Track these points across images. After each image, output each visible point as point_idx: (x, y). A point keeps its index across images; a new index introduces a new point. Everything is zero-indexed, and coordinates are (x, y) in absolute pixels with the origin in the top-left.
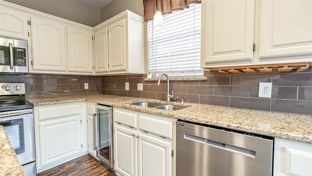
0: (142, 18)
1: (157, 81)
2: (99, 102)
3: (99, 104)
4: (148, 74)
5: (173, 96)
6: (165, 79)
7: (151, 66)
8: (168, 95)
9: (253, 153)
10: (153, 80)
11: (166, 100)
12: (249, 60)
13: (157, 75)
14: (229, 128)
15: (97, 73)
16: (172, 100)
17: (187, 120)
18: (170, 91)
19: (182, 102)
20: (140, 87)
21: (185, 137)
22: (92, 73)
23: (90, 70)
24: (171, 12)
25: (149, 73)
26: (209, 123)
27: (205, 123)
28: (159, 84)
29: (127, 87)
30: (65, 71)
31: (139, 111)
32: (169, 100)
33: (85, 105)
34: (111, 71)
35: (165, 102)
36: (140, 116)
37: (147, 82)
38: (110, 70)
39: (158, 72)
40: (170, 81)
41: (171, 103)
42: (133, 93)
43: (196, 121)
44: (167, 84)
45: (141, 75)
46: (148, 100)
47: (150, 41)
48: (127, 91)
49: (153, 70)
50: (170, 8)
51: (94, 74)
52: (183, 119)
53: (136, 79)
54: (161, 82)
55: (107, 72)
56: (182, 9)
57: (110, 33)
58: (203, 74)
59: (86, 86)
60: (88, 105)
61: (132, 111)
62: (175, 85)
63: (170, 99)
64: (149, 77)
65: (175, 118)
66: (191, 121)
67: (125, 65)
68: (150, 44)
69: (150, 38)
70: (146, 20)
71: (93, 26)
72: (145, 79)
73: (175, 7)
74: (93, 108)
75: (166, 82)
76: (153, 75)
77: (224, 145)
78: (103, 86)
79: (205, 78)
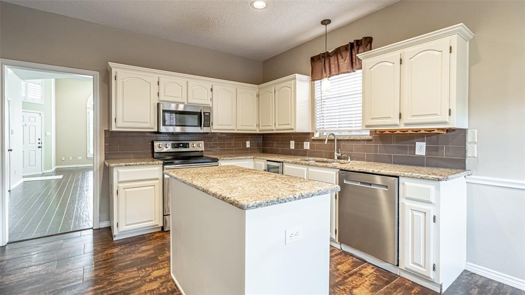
0: (310, 77)
1: (325, 140)
2: (269, 159)
3: (268, 161)
4: (315, 132)
5: (340, 154)
6: (332, 137)
7: (318, 125)
8: (336, 153)
9: (387, 187)
10: (320, 138)
11: (333, 158)
12: (397, 125)
13: (325, 134)
14: (374, 172)
15: (260, 131)
16: (339, 158)
17: (346, 169)
18: (338, 150)
19: (349, 160)
20: (307, 146)
21: (345, 182)
22: (256, 130)
23: (254, 127)
24: (338, 74)
25: (317, 131)
26: (361, 171)
27: (358, 170)
28: (326, 143)
29: (292, 145)
30: (234, 130)
31: (309, 165)
32: (336, 158)
33: (253, 162)
34: (277, 130)
35: (332, 160)
36: (309, 169)
37: (314, 140)
38: (276, 128)
39: (325, 131)
40: (338, 140)
41: (338, 160)
42: (299, 152)
43: (352, 170)
44: (335, 143)
45: (308, 134)
46: (315, 158)
47: (317, 99)
48: (292, 149)
49: (320, 128)
50: (337, 70)
51: (258, 132)
52: (343, 169)
53: (302, 137)
54: (328, 140)
55: (273, 130)
56: (348, 72)
57: (276, 92)
58: (369, 133)
59: (248, 144)
60: (257, 162)
61: (302, 166)
62: (342, 143)
63: (338, 157)
64: (317, 136)
65: (339, 169)
66: (349, 169)
67: (293, 124)
68: (318, 102)
69: (317, 96)
70: (313, 80)
71: (258, 84)
72: (312, 138)
73: (342, 70)
74: (262, 164)
75: (334, 140)
76: (320, 134)
77: (371, 185)
78: (264, 144)
79: (370, 138)
